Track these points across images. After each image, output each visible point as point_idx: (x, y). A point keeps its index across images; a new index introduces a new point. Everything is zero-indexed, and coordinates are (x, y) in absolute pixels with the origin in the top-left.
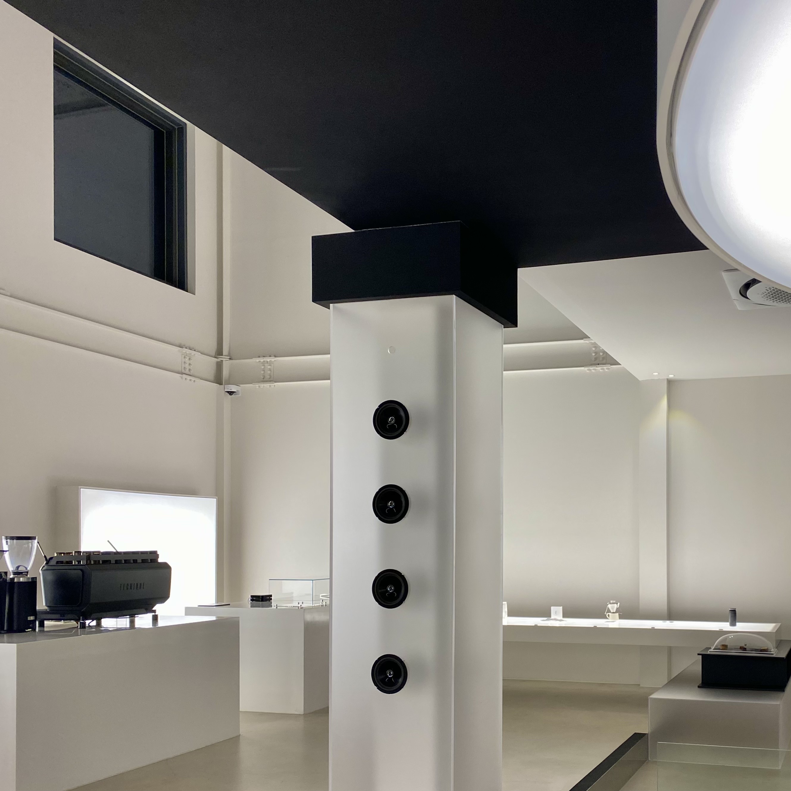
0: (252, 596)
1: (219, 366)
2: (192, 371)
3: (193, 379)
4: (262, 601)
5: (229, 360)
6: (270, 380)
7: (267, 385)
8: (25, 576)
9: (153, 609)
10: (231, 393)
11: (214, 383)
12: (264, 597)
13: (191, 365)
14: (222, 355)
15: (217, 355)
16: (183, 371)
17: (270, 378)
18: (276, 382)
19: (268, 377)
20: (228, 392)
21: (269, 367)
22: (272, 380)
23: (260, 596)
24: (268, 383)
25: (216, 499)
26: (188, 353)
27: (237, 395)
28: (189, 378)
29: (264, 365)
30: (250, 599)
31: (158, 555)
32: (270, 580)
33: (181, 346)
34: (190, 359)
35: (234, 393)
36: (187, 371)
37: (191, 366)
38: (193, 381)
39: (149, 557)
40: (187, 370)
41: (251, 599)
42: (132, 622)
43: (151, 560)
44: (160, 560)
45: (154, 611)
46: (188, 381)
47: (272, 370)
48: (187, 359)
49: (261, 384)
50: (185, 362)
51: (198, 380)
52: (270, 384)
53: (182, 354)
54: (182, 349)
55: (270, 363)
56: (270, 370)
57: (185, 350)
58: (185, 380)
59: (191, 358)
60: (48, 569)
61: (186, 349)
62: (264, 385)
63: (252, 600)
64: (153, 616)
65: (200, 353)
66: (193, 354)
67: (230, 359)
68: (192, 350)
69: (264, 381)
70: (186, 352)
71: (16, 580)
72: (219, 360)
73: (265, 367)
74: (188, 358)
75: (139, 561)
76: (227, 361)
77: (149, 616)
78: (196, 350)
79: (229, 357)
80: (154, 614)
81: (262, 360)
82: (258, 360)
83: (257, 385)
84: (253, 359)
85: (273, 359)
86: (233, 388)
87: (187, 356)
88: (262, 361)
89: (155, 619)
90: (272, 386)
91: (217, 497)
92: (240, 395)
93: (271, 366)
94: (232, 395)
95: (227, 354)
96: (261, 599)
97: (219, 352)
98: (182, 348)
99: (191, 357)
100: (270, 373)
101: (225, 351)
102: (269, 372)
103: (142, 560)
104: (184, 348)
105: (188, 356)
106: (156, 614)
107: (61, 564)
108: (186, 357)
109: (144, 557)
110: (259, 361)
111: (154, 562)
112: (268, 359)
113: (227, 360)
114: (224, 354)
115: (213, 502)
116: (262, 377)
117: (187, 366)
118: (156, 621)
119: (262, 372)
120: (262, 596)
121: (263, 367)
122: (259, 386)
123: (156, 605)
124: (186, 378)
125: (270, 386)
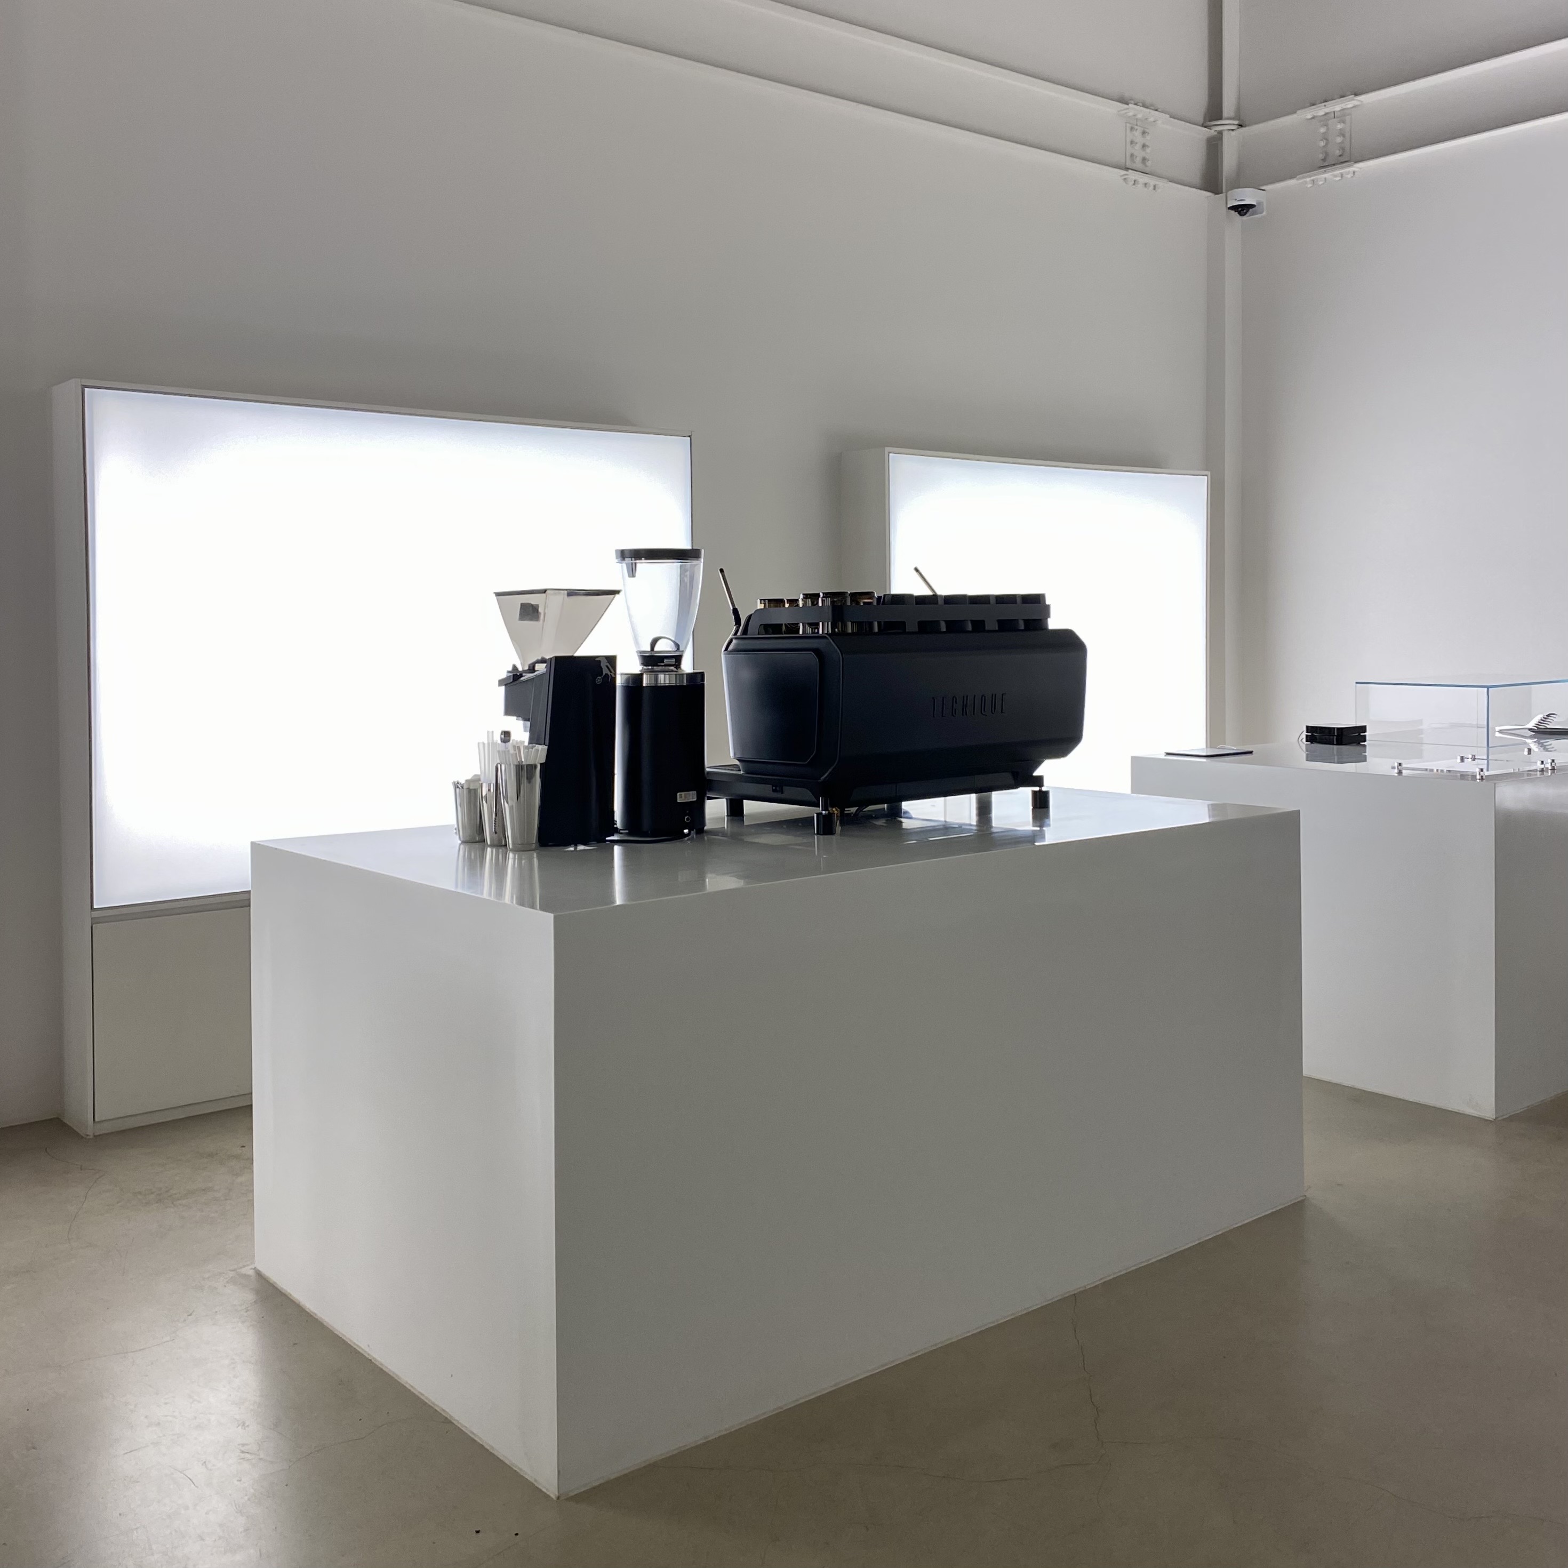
0: (1309, 729)
1: (1214, 147)
2: (1149, 163)
3: (1152, 181)
4: (1340, 742)
5: (1238, 128)
6: (1342, 159)
7: (1331, 175)
8: (672, 668)
9: (1036, 773)
10: (1242, 209)
11: (1201, 189)
12: (1345, 733)
13: (1148, 147)
14: (1221, 119)
15: (1210, 121)
16: (1129, 164)
17: (1340, 156)
18: (1356, 162)
19: (1338, 152)
20: (1234, 208)
21: (1339, 126)
22: (1345, 158)
23: (1334, 728)
24: (1336, 170)
25: (1206, 477)
26: (1139, 116)
27: (1256, 214)
28: (1142, 179)
29: (1325, 125)
30: (1304, 736)
31: (1048, 607)
32: (1357, 683)
33: (1123, 101)
34: (1144, 133)
35: (1251, 210)
36: (1138, 165)
37: (1148, 150)
38: (1152, 187)
39: (1020, 614)
40: (1138, 160)
41: (1307, 736)
42: (984, 810)
43: (1027, 622)
44: (1054, 623)
45: (1039, 781)
46: (1140, 186)
47: (1347, 135)
48: (1138, 133)
49: (1315, 175)
50: (1132, 142)
51: (1161, 183)
52: (1341, 171)
53: (1126, 123)
54: (1126, 106)
55: (1341, 116)
56: (1342, 134)
57: (1132, 110)
58: (1134, 184)
59: (1147, 131)
60: (742, 647)
61: (1136, 107)
62: (1326, 175)
63: (1310, 739)
64: (1034, 793)
65: (1168, 116)
66: (1152, 119)
67: (1240, 126)
68: (1150, 109)
69: (1326, 164)
70: (1134, 115)
71: (645, 682)
72: (1212, 132)
73: (1328, 129)
74: (1140, 130)
75: (992, 625)
76: (1233, 133)
77: (1026, 793)
78: (1159, 110)
79: (1237, 122)
80: (1037, 789)
81: (1320, 111)
82: (1308, 113)
83: (1308, 179)
84: (1299, 112)
85: (1350, 103)
86: (1247, 196)
87: (1137, 125)
88: (1321, 113)
89: (1041, 802)
90: (1348, 173)
91: (1209, 473)
92: (1264, 213)
93: (1344, 122)
94: (1244, 214)
95: (1232, 114)
96: (1335, 737)
97: (1214, 113)
98: (1127, 104)
99: (1146, 128)
100: (1342, 142)
101: (1229, 105)
102: (1339, 140)
103: (999, 621)
104: (1131, 103)
105: (1140, 126)
106: (1044, 789)
107: (773, 633)
108: (1136, 127)
109: (1008, 613)
110: (1313, 118)
111: (1035, 630)
112: (1337, 106)
113: (1233, 130)
114: (1225, 114)
115: (1199, 486)
116: (1321, 156)
117: (1137, 149)
118: (1045, 810)
119: (1322, 144)
120: (1338, 729)
121: (1323, 130)
122: (1313, 181)
123: (1043, 761)
124: (1135, 181)
125: (1342, 175)
